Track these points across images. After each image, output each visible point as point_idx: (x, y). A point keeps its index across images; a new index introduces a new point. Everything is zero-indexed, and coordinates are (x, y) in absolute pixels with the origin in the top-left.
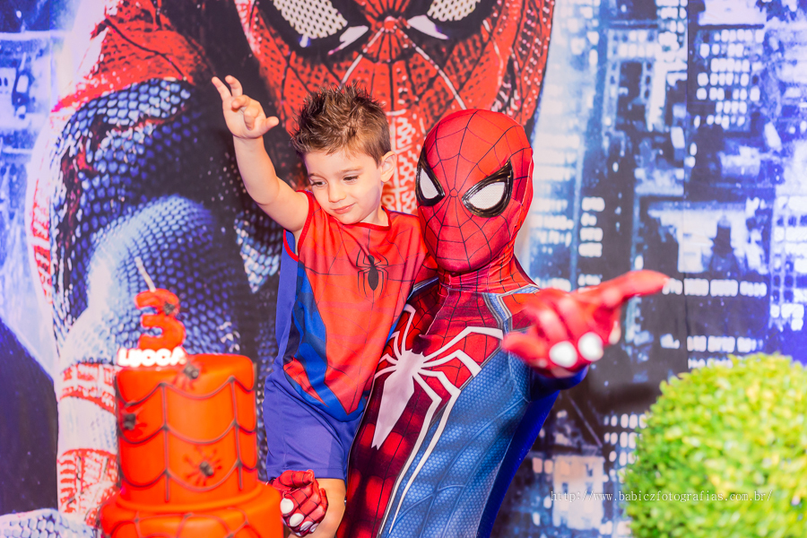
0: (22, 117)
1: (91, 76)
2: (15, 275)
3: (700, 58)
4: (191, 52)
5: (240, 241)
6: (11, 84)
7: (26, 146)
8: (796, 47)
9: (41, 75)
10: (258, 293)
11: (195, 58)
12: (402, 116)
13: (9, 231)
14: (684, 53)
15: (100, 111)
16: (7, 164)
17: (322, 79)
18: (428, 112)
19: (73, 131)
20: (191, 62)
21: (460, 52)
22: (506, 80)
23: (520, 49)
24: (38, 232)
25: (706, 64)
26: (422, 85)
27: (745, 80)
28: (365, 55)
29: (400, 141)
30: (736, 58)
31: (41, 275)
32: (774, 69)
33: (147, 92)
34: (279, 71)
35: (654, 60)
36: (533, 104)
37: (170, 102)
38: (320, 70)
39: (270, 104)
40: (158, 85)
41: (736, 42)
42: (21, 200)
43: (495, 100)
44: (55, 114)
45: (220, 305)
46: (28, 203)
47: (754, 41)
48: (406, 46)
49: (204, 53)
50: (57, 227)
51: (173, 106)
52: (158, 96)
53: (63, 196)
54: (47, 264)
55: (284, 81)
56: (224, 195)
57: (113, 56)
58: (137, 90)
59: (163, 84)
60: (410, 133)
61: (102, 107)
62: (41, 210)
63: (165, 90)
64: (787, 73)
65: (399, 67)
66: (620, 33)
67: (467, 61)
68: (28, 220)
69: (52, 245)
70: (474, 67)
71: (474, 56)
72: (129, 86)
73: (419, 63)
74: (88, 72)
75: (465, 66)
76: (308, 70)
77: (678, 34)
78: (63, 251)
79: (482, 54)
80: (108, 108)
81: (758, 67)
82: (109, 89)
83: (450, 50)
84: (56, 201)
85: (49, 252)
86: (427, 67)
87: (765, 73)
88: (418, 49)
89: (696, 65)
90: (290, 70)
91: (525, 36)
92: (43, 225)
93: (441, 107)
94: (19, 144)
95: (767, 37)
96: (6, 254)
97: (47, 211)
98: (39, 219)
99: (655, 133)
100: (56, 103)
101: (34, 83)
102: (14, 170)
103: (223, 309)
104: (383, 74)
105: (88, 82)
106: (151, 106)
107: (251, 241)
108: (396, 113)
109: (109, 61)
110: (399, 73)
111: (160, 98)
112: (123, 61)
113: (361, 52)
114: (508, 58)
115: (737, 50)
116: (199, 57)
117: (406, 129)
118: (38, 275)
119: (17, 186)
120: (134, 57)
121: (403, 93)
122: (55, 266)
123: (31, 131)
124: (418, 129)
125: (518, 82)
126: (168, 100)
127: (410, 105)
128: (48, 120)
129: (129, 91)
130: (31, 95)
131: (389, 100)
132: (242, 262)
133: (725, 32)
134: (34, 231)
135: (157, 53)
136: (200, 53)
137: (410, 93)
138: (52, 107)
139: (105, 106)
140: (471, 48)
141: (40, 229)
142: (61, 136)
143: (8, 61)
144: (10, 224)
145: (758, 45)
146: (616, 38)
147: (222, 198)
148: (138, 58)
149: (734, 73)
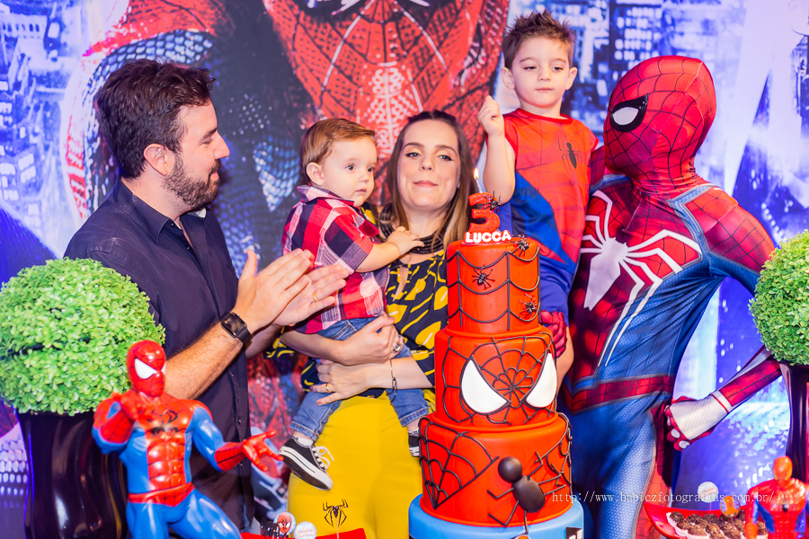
0: (54, 60)
1: (120, 26)
2: (51, 200)
3: (617, 28)
4: (212, 8)
5: (259, 168)
6: (42, 30)
7: (59, 85)
8: (683, 23)
9: (71, 23)
10: (275, 212)
11: (216, 13)
12: (394, 67)
13: (44, 161)
14: (606, 24)
15: (129, 57)
16: (40, 102)
17: (327, 34)
18: (414, 64)
19: (104, 73)
20: (213, 17)
21: (439, 17)
22: (475, 40)
23: (486, 16)
24: (73, 162)
25: (621, 32)
26: (409, 42)
27: (649, 46)
28: (363, 17)
29: (392, 87)
30: (642, 29)
31: (76, 199)
32: (668, 39)
33: (173, 41)
34: (290, 26)
35: (584, 28)
36: (496, 60)
37: (194, 50)
38: (326, 28)
39: (283, 54)
40: (183, 35)
41: (643, 17)
42: (55, 134)
43: (466, 55)
44: (87, 58)
45: (242, 222)
46: (62, 136)
47: (655, 17)
48: (396, 10)
49: (224, 9)
50: (91, 158)
51: (197, 53)
52: (183, 44)
53: (96, 130)
54: (82, 189)
55: (294, 36)
56: (243, 129)
57: (140, 8)
58: (163, 39)
59: (188, 35)
60: (400, 81)
61: (132, 53)
62: (75, 142)
63: (190, 40)
64: (677, 42)
65: (390, 27)
66: (560, 7)
67: (444, 24)
68: (63, 151)
69: (86, 173)
70: (450, 30)
71: (450, 20)
72: (156, 35)
73: (406, 24)
74: (117, 22)
75: (443, 28)
76: (315, 27)
77: (603, 10)
78: (97, 178)
79: (457, 19)
80: (137, 54)
81: (657, 36)
82: (136, 37)
83: (431, 16)
84: (90, 135)
85: (84, 179)
86: (414, 27)
87: (662, 41)
88: (406, 14)
89: (615, 34)
90: (299, 28)
91: (489, 6)
92: (77, 155)
93: (424, 60)
94: (52, 84)
95: (664, 14)
96: (42, 182)
97: (81, 144)
98: (73, 151)
99: (586, 84)
100: (88, 48)
101: (65, 30)
102: (47, 107)
103: (244, 226)
104: (378, 32)
105: (117, 30)
106: (176, 53)
107: (269, 168)
108: (389, 64)
109: (137, 13)
110: (390, 32)
111: (185, 46)
112: (150, 13)
113: (359, 14)
114: (476, 23)
115: (642, 23)
116: (219, 12)
117: (396, 77)
118: (74, 200)
119: (51, 121)
120: (159, 10)
121: (394, 48)
122: (90, 191)
123: (64, 73)
124: (406, 78)
125: (484, 42)
126: (192, 48)
127: (400, 58)
128: (80, 64)
129: (156, 39)
130: (63, 41)
131: (383, 53)
132: (260, 186)
133: (635, 10)
134: (69, 161)
135: (181, 8)
136: (220, 9)
137: (400, 48)
138: (84, 52)
139: (134, 52)
140: (448, 14)
141: (74, 159)
142: (92, 78)
143: (39, 10)
144: (45, 155)
145: (657, 20)
146: (557, 11)
147: (242, 133)
148: (164, 11)
149: (642, 40)
